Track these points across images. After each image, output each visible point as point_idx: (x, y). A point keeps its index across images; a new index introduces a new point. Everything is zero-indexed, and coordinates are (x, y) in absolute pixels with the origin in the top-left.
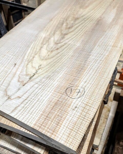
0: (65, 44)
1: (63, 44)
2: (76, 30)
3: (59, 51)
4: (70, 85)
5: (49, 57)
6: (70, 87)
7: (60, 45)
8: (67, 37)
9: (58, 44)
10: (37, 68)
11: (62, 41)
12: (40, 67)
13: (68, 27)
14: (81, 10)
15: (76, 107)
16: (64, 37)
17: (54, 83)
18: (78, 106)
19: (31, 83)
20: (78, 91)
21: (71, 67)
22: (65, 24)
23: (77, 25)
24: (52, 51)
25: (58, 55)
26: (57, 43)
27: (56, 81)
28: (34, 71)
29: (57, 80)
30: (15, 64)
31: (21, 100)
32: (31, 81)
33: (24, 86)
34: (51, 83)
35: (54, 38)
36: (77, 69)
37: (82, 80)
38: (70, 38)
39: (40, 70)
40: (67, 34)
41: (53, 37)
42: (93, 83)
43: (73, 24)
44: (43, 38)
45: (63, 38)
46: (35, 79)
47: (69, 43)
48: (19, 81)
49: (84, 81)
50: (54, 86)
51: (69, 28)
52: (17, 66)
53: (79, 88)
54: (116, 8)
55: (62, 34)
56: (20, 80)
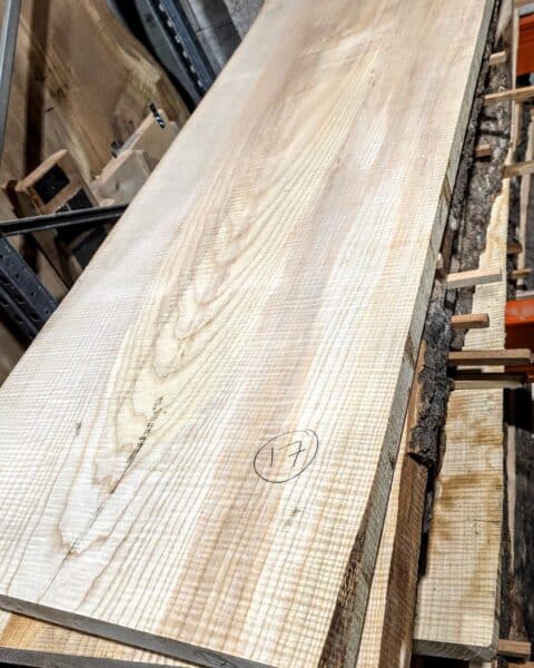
0: (232, 295)
1: (225, 297)
2: (264, 235)
3: (214, 327)
4: (267, 436)
5: (187, 359)
6: (264, 442)
7: (215, 305)
8: (234, 270)
9: (208, 303)
10: (150, 413)
11: (221, 289)
12: (158, 408)
13: (236, 233)
14: (272, 160)
15: (295, 511)
16: (225, 273)
17: (212, 447)
18: (301, 505)
19: (137, 475)
20: (294, 449)
21: (260, 368)
22: (223, 229)
23: (263, 218)
24: (192, 337)
25: (215, 342)
26: (205, 301)
27: (216, 440)
28: (141, 429)
29: (219, 432)
30: (79, 426)
31: (110, 547)
32: (136, 466)
33: (112, 492)
34: (201, 452)
35: (194, 289)
36: (281, 371)
37: (303, 405)
38: (244, 270)
39: (162, 417)
40: (234, 260)
41: (190, 287)
42: (341, 402)
43: (249, 218)
44: (158, 301)
45: (222, 279)
46: (148, 454)
47: (245, 286)
48: (95, 482)
49: (312, 403)
50: (214, 458)
51: (239, 236)
52: (84, 431)
53: (297, 437)
54: (386, 108)
55: (217, 265)
56: (101, 477)
